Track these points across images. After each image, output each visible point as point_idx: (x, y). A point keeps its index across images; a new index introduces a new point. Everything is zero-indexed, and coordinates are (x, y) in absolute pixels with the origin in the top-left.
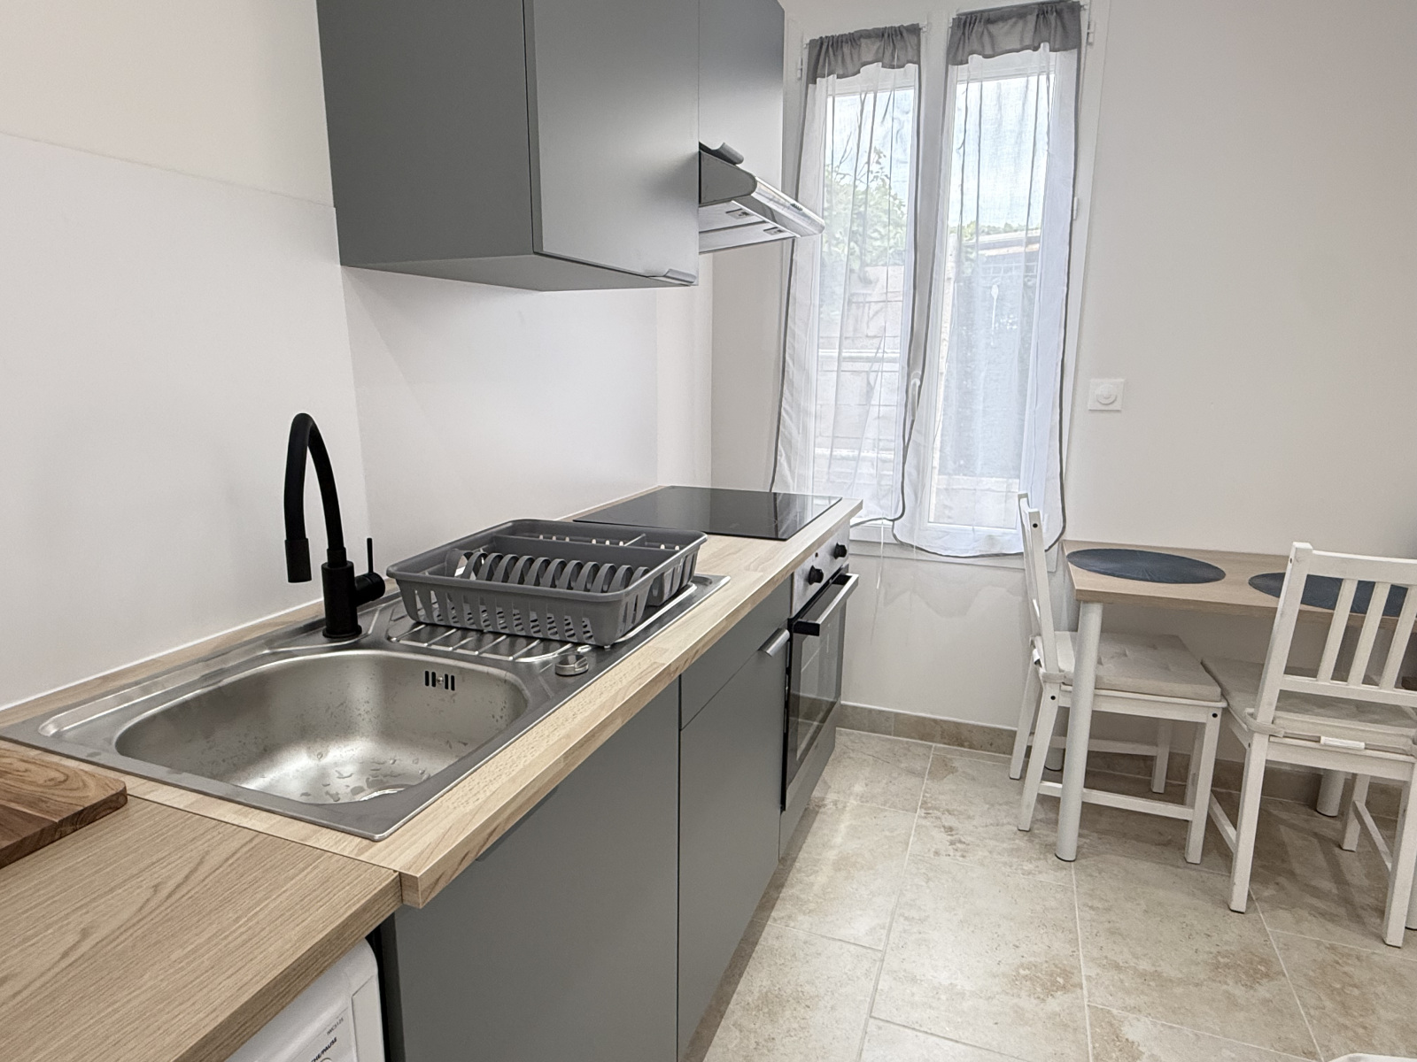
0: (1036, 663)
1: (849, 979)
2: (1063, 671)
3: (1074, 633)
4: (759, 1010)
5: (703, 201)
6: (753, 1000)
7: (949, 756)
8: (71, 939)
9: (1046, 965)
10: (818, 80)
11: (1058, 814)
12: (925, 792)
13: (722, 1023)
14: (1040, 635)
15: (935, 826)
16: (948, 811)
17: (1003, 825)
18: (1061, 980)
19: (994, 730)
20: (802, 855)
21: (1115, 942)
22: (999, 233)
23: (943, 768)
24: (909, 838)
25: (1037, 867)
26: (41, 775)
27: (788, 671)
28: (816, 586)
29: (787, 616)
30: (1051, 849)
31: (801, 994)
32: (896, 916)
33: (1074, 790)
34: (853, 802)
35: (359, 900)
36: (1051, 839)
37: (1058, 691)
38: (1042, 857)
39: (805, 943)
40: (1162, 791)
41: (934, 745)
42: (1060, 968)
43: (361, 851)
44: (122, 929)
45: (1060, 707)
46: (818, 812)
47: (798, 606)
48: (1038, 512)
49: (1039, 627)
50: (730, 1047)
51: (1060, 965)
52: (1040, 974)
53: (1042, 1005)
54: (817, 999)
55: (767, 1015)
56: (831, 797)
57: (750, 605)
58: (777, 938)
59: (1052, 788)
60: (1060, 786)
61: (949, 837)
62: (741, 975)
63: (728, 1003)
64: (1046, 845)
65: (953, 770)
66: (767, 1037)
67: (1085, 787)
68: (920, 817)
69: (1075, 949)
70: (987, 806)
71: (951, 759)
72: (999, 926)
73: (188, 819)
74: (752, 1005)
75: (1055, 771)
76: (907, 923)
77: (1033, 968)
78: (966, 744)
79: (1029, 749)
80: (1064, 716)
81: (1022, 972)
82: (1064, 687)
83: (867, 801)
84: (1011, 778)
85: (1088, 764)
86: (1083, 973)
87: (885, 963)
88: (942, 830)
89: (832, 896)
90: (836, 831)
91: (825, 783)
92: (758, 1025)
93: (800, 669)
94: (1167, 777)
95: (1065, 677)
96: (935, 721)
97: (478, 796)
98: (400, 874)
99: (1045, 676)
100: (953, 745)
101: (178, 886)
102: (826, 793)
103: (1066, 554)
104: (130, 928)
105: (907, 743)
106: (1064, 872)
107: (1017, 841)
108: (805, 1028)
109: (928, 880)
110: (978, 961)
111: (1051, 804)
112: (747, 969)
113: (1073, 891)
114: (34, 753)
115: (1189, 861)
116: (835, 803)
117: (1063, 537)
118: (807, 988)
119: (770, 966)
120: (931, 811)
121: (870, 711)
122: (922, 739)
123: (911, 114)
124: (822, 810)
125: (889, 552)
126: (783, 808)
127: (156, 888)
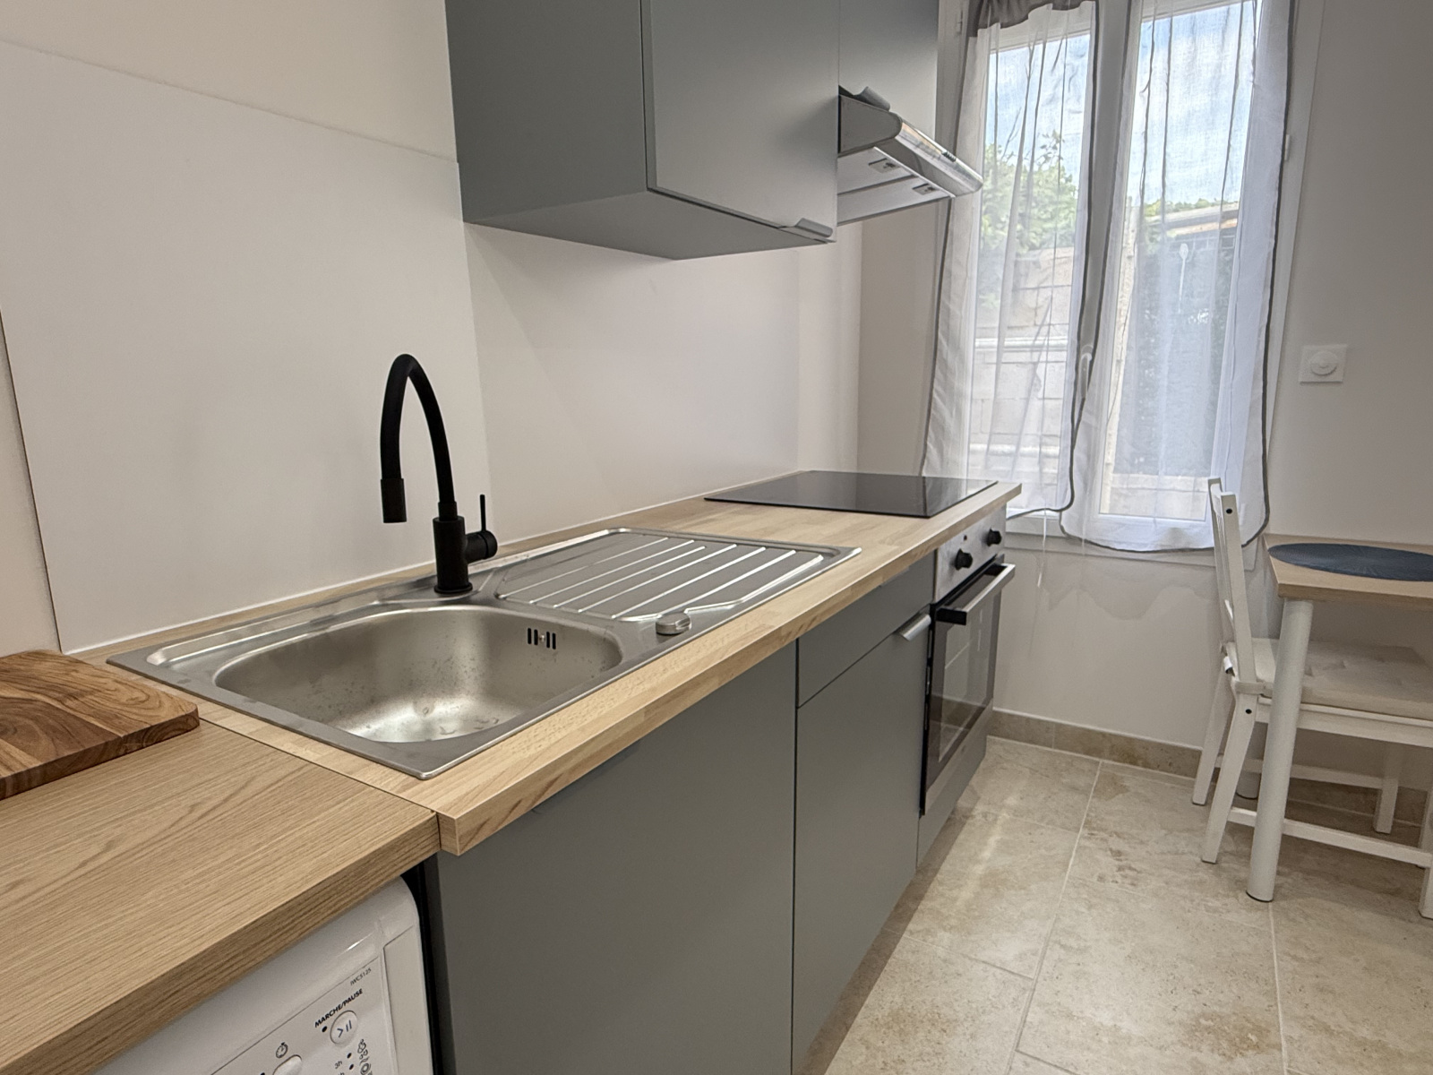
0: (1227, 671)
1: (993, 1007)
2: (1262, 681)
3: (1275, 641)
4: (889, 1028)
5: (842, 150)
6: (883, 1016)
7: (1119, 774)
8: (95, 850)
9: (1235, 1018)
10: (979, 31)
11: (1251, 847)
12: (1090, 810)
13: (847, 1036)
14: (1233, 641)
15: (1100, 849)
16: (1116, 833)
17: (1183, 853)
18: (1253, 1038)
19: (1175, 748)
20: (945, 867)
21: (1325, 1001)
22: (1191, 209)
23: (1113, 786)
24: (1069, 859)
25: (1226, 904)
26: (125, 695)
27: (930, 662)
28: (965, 573)
29: (929, 601)
30: (1242, 886)
31: (937, 1016)
32: (1051, 944)
33: (1271, 820)
34: (1004, 816)
35: (387, 837)
36: (1243, 875)
37: (1255, 704)
38: (1231, 894)
39: (945, 961)
40: (1389, 832)
41: (1101, 761)
42: (1253, 1024)
43: (405, 788)
44: (145, 845)
45: (1257, 723)
46: (964, 824)
47: (941, 593)
48: (1234, 496)
49: (1232, 631)
50: (854, 1063)
51: (1253, 1020)
52: (1226, 1028)
53: (1228, 1063)
54: (954, 1023)
55: (898, 1034)
56: (980, 808)
57: (881, 578)
58: (913, 952)
59: (1245, 816)
60: (1253, 814)
61: (1117, 863)
62: (870, 988)
63: (856, 1016)
64: (1237, 881)
65: (1124, 789)
66: (896, 1058)
67: (1285, 817)
68: (1083, 837)
69: (1273, 1004)
70: (1164, 832)
71: (1122, 778)
72: (1176, 967)
73: (248, 745)
74: (882, 1022)
75: (1248, 797)
76: (1062, 951)
77: (1218, 1020)
78: (1140, 762)
79: (1217, 772)
80: (1261, 735)
81: (1203, 1021)
82: (1262, 700)
83: (1022, 816)
84: (1194, 804)
85: (1290, 793)
86: (1281, 1033)
87: (1036, 993)
88: (1109, 853)
89: (977, 914)
90: (985, 844)
91: (974, 792)
92: (887, 1043)
93: (944, 665)
94: (1395, 816)
95: (1265, 687)
96: (1103, 734)
97: (542, 743)
98: (438, 815)
99: (1238, 685)
100: (1124, 762)
101: (214, 808)
102: (975, 804)
103: (1268, 547)
104: (154, 843)
105: (1071, 757)
106: (1259, 913)
107: (1200, 874)
108: (940, 1054)
109: (1090, 907)
110: (1150, 1005)
111: (1242, 835)
112: (878, 982)
113: (1270, 937)
114: (134, 677)
115: (1425, 915)
116: (985, 815)
117: (1265, 531)
118: (945, 1010)
119: (903, 981)
120: (1095, 832)
121: (1028, 720)
122: (1087, 753)
123: (1086, 59)
124: (970, 821)
125: (1053, 547)
126: (922, 812)
127: (193, 808)
